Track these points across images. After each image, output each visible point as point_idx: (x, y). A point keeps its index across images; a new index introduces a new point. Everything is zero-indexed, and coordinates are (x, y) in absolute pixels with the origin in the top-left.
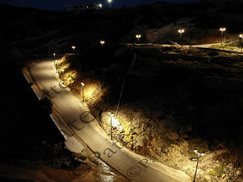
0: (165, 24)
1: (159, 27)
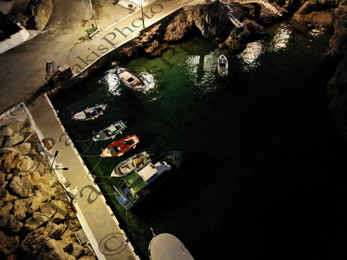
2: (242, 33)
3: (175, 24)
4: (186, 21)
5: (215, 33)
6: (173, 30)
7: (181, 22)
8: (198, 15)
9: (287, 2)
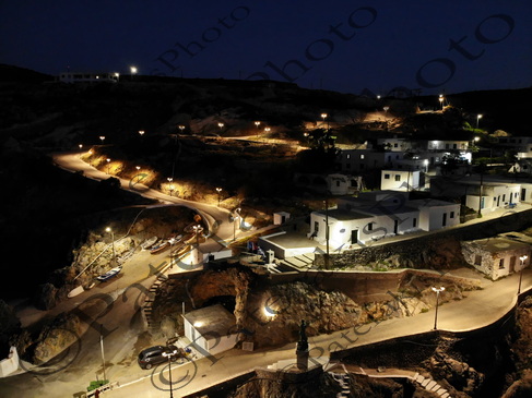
1: (203, 118)
4: (258, 396)
9: (470, 382)
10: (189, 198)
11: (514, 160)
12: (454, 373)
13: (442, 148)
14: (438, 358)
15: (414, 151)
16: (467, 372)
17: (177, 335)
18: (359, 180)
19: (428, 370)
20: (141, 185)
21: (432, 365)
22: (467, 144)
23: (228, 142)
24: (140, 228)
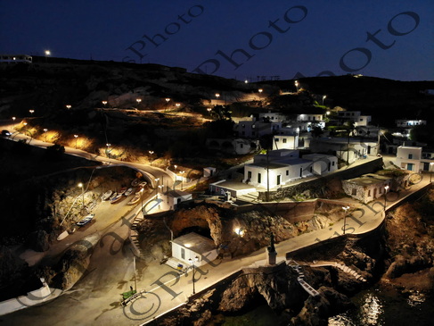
0: (124, 91)
2: (320, 304)
3: (233, 289)
4: (246, 286)
5: (284, 303)
6: (230, 298)
7: (241, 287)
8: (261, 280)
9: (369, 264)
10: (125, 160)
11: (352, 128)
12: (358, 259)
13: (306, 119)
14: (347, 251)
15: (288, 122)
16: (366, 258)
17: (165, 257)
18: (258, 143)
19: (342, 260)
20: (79, 150)
21: (344, 257)
22: (321, 117)
23: (146, 115)
24: (96, 184)
